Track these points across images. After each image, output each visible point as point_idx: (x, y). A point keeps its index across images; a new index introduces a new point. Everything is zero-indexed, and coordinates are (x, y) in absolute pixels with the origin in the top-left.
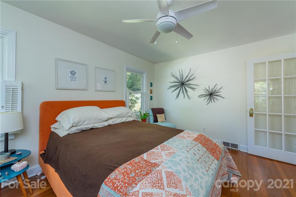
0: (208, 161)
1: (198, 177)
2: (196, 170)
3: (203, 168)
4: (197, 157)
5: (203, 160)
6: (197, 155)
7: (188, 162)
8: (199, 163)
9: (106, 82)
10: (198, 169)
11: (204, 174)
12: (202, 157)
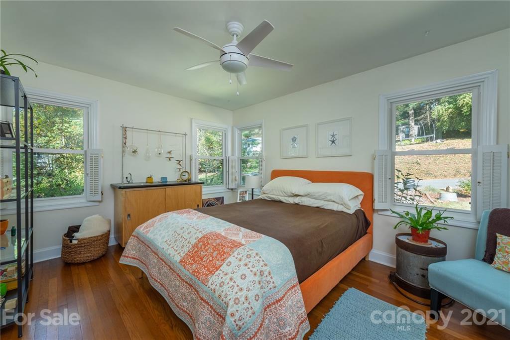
0: (178, 246)
1: (161, 232)
2: (166, 231)
3: (168, 238)
4: (179, 231)
5: (177, 238)
6: (182, 231)
7: (173, 224)
8: (173, 232)
9: (333, 142)
10: (168, 232)
11: (163, 238)
12: (180, 236)
